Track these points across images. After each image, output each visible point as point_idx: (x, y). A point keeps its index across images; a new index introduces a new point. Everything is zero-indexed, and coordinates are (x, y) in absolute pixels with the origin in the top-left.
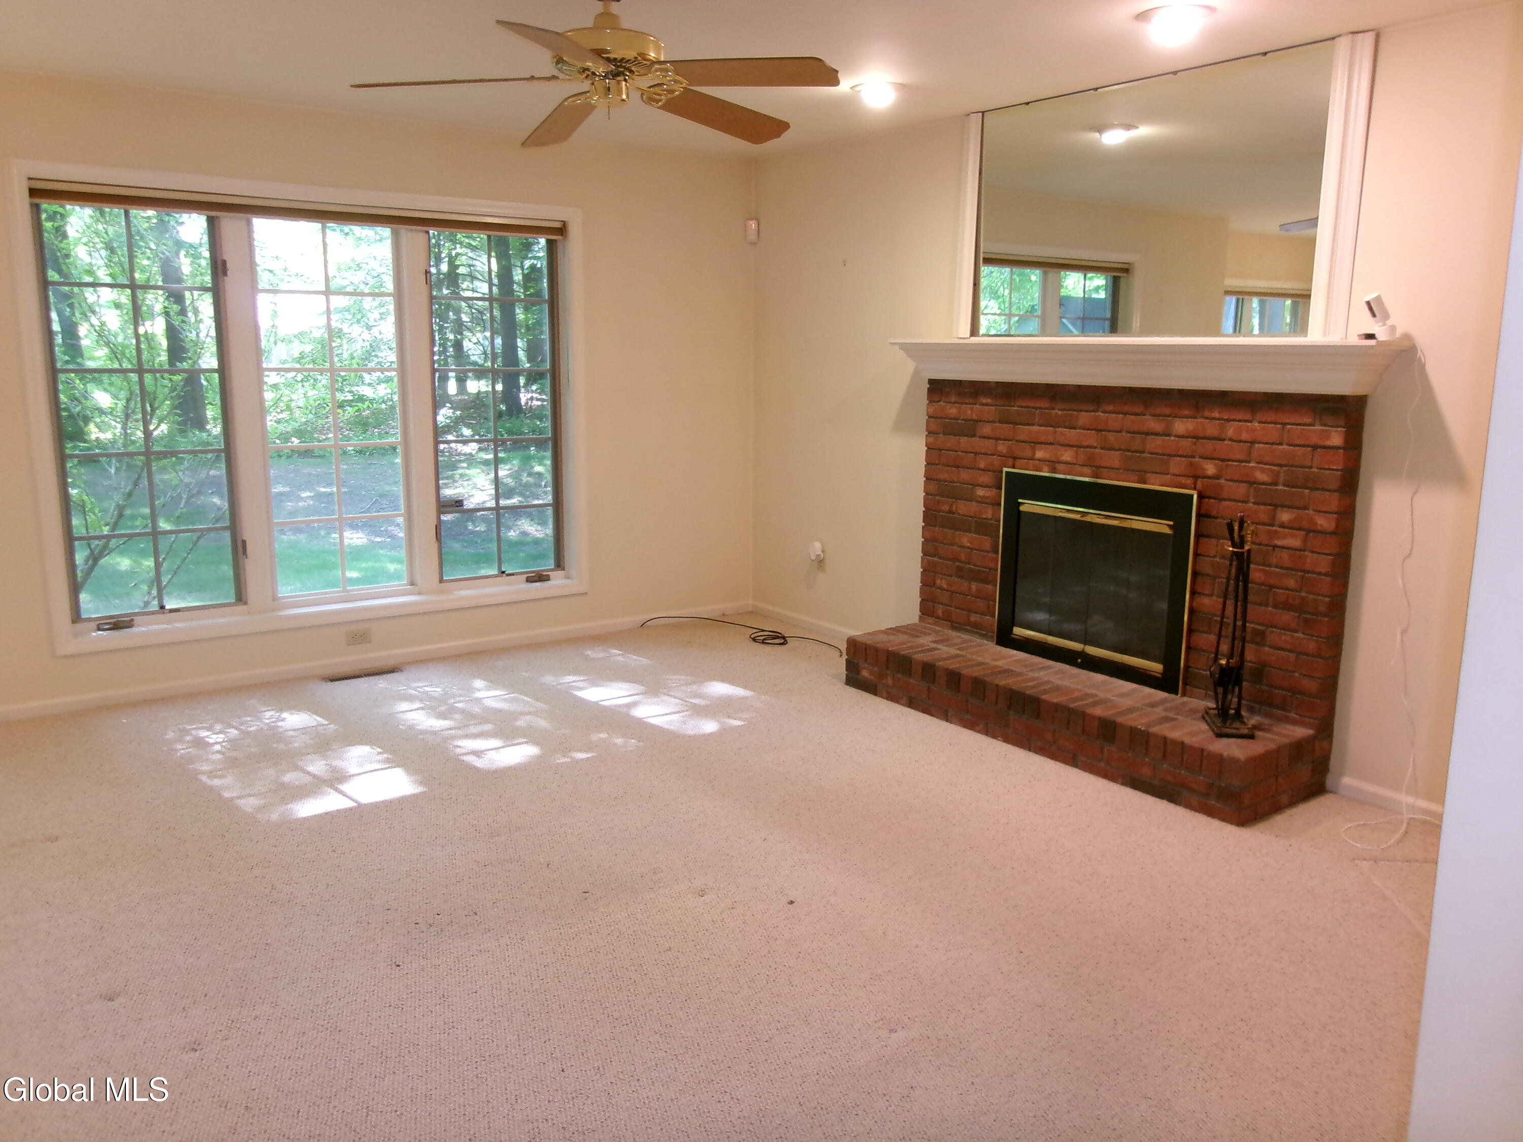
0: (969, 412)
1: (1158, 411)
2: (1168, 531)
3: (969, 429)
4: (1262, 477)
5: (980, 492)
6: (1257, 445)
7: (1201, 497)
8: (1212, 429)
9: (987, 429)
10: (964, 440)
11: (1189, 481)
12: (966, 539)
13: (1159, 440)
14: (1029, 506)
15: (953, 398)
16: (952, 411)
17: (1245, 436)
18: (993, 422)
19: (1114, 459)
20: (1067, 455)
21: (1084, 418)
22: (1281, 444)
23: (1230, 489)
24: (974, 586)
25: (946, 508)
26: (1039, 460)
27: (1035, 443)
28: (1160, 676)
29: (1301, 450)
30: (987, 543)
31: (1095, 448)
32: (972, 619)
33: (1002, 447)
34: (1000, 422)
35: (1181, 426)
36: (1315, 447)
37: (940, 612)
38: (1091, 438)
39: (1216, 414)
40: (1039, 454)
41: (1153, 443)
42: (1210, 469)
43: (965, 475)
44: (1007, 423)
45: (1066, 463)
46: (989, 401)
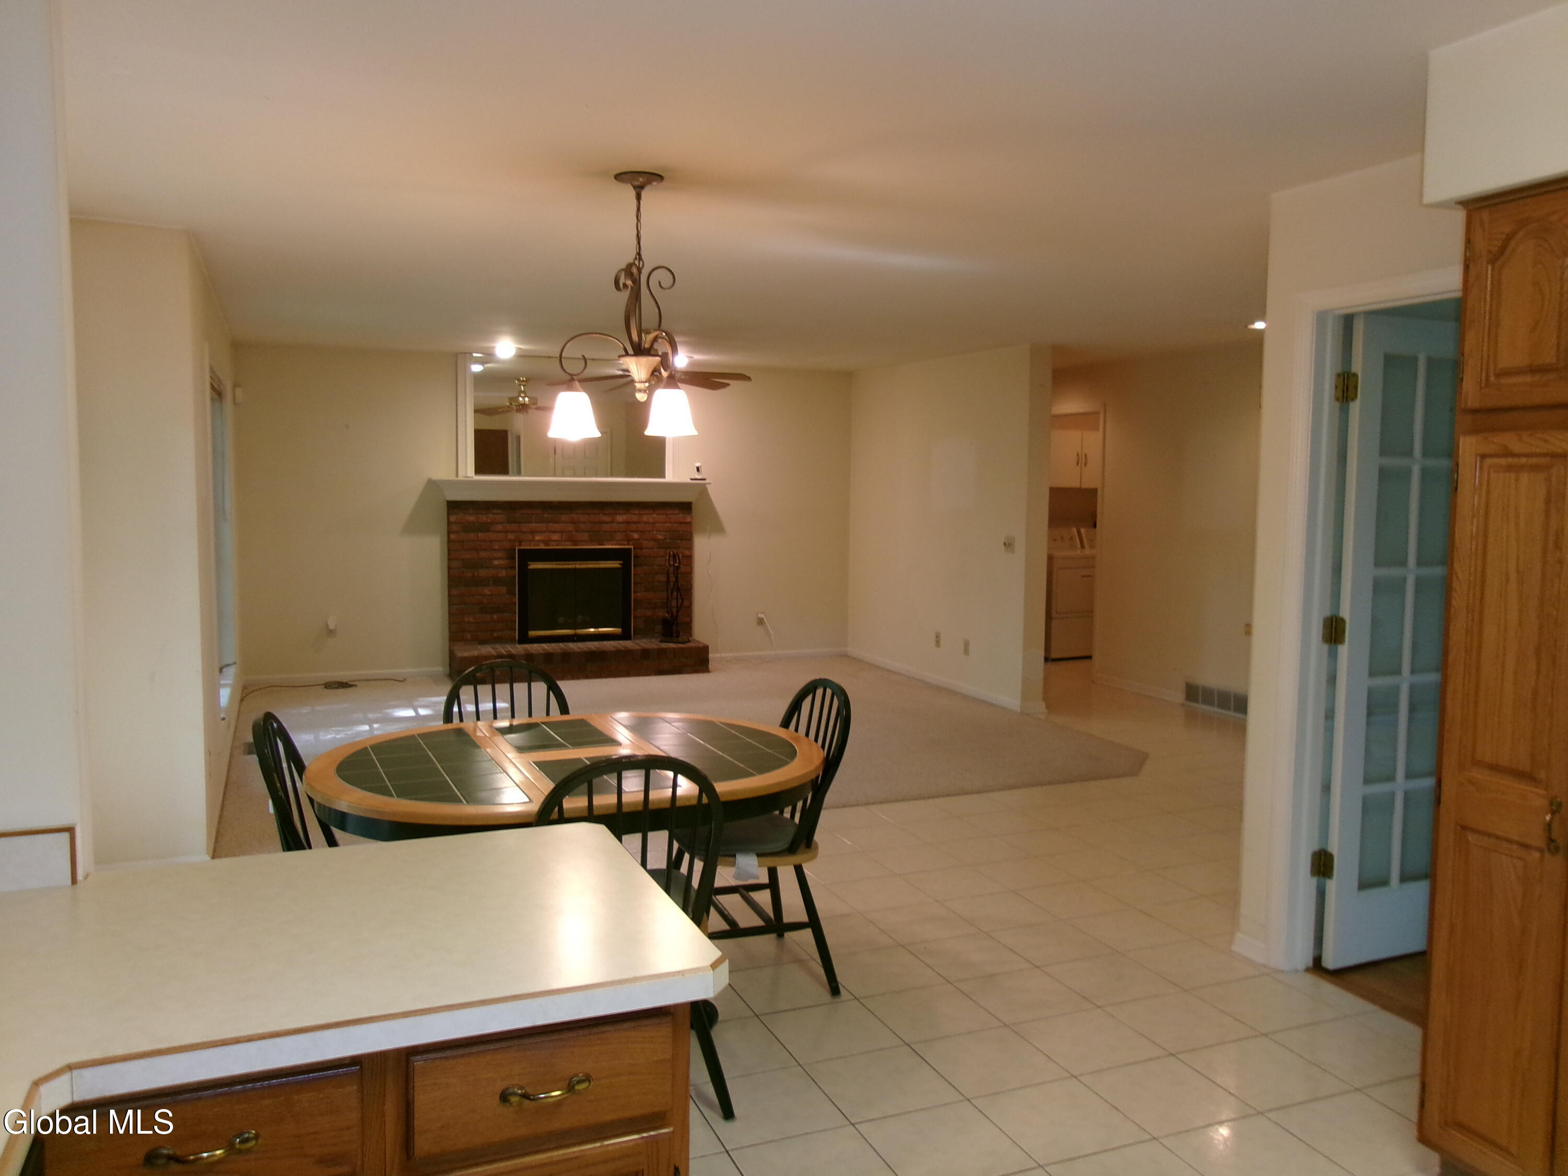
0: (485, 519)
1: (607, 512)
2: (618, 566)
3: (485, 527)
4: (659, 537)
5: (496, 562)
6: (657, 524)
7: (634, 548)
8: (635, 518)
9: (500, 527)
10: (480, 534)
11: (626, 542)
12: (487, 591)
13: (608, 526)
14: (534, 566)
15: (471, 511)
16: (472, 518)
17: (651, 520)
18: (503, 523)
19: (585, 536)
20: (556, 537)
21: (564, 518)
22: (666, 523)
23: (645, 543)
24: (495, 616)
25: (470, 575)
26: (537, 541)
27: (533, 532)
28: (621, 634)
29: (676, 525)
30: (503, 589)
31: (573, 531)
32: (495, 635)
33: (511, 536)
34: (508, 522)
35: (620, 518)
36: (681, 523)
37: (469, 636)
38: (570, 527)
39: (637, 512)
40: (537, 538)
41: (606, 527)
42: (636, 536)
43: (483, 554)
44: (514, 522)
45: (555, 541)
46: (500, 511)
